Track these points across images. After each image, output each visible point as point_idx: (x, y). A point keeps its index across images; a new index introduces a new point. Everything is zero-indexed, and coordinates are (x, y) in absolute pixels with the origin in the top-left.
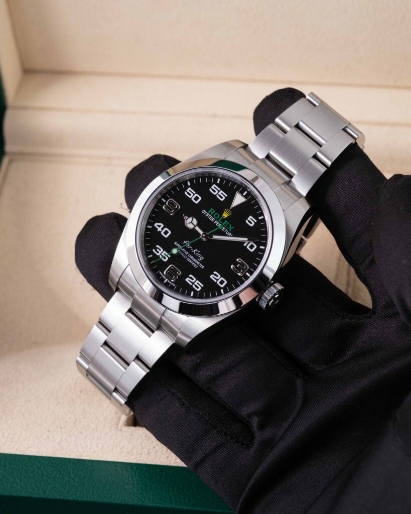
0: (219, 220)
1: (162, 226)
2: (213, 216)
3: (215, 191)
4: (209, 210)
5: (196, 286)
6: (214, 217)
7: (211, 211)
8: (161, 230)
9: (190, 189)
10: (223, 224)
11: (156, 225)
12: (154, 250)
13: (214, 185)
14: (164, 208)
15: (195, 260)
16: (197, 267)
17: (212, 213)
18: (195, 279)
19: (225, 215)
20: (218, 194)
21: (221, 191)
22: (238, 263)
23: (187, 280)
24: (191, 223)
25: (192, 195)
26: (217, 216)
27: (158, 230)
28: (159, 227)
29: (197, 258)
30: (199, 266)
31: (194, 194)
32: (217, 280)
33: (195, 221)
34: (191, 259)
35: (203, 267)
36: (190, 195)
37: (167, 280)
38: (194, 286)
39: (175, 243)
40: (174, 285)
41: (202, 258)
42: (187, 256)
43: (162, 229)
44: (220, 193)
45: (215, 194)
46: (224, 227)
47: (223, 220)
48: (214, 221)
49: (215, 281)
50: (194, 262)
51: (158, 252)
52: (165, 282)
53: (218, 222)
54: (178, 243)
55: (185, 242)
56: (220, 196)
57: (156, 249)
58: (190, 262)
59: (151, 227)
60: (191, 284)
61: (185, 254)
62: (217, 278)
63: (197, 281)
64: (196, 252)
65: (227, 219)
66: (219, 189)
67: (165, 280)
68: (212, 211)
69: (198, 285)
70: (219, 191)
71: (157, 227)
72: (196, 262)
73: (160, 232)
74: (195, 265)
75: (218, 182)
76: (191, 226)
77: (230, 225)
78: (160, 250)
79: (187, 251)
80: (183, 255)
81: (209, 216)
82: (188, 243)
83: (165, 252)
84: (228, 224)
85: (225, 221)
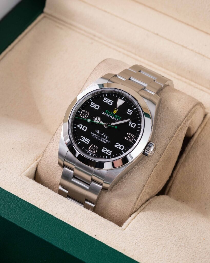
0: (112, 115)
1: (82, 125)
2: (108, 114)
6: (109, 114)
7: (106, 112)
8: (82, 128)
9: (92, 103)
11: (78, 126)
13: (105, 98)
15: (104, 139)
16: (106, 143)
17: (107, 112)
18: (106, 149)
19: (115, 112)
21: (110, 100)
22: (128, 135)
23: (102, 150)
24: (97, 120)
25: (94, 106)
26: (110, 113)
28: (80, 126)
29: (105, 138)
32: (119, 147)
33: (99, 119)
34: (102, 139)
37: (91, 153)
38: (107, 153)
39: (91, 133)
40: (96, 155)
41: (107, 138)
42: (99, 138)
43: (82, 127)
45: (106, 102)
46: (116, 118)
47: (114, 115)
48: (110, 117)
51: (83, 140)
53: (112, 116)
54: (93, 132)
55: (96, 131)
56: (109, 103)
57: (81, 138)
58: (102, 141)
59: (76, 128)
60: (105, 152)
63: (108, 150)
64: (104, 135)
66: (108, 99)
69: (109, 152)
70: (108, 100)
71: (79, 127)
72: (105, 140)
75: (107, 95)
76: (98, 122)
78: (83, 138)
79: (99, 136)
80: (97, 138)
81: (106, 114)
82: (98, 131)
83: (86, 139)
84: (118, 116)
85: (115, 115)
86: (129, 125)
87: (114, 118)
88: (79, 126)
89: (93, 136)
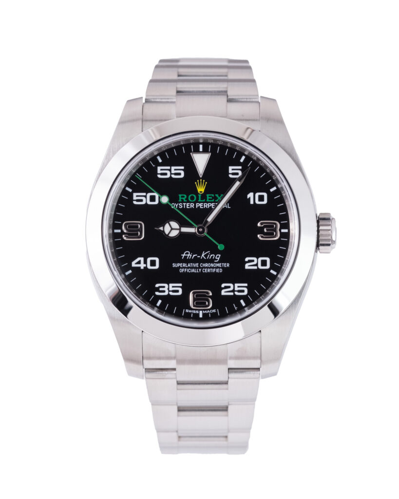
0: (200, 200)
1: (142, 259)
2: (188, 202)
3: (166, 174)
5: (239, 291)
6: (190, 202)
7: (180, 198)
8: (145, 265)
9: (135, 195)
10: (208, 200)
11: (134, 264)
12: (157, 293)
13: (159, 168)
14: (125, 238)
15: (212, 265)
16: (221, 271)
17: (184, 199)
18: (231, 285)
19: (201, 189)
20: (171, 174)
21: (173, 168)
22: (262, 228)
23: (223, 293)
24: (171, 229)
25: (144, 198)
26: (192, 198)
27: (142, 268)
28: (139, 263)
29: (212, 261)
30: (222, 268)
31: (145, 197)
32: (257, 265)
33: (175, 225)
34: (207, 268)
35: (228, 265)
36: (141, 201)
37: (201, 312)
38: (237, 293)
39: (174, 265)
40: (214, 311)
41: (218, 257)
42: (199, 267)
43: (145, 262)
44: (173, 172)
45: (168, 176)
46: (211, 202)
47: (204, 196)
48: (195, 206)
49: (255, 268)
50: (213, 268)
51: (164, 291)
52: (201, 316)
53: (200, 202)
54: (176, 262)
55: (184, 255)
56: (176, 174)
57: (158, 290)
58: (209, 271)
59: (130, 272)
60: (232, 294)
61: (196, 268)
62: (253, 263)
63: (236, 285)
64: (206, 256)
65: (207, 191)
66: (169, 168)
67: (199, 314)
68: (182, 197)
69: (241, 288)
70: (170, 170)
71: (138, 265)
72: (216, 267)
73: (146, 268)
74: (217, 270)
75: (160, 161)
76: (174, 234)
77: (217, 195)
78: (164, 287)
79: (195, 263)
80: (193, 271)
81: (183, 205)
82: (187, 253)
83: (171, 285)
84: (213, 195)
85: (206, 197)
86: (252, 202)
87: (207, 206)
88: (136, 264)
89: (182, 271)
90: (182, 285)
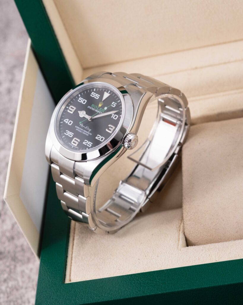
1: (68, 120)
3: (93, 95)
4: (91, 105)
6: (94, 108)
7: (92, 105)
9: (80, 98)
12: (65, 133)
13: (93, 93)
14: (68, 111)
15: (87, 132)
18: (88, 141)
19: (100, 105)
21: (97, 94)
22: (109, 127)
23: (84, 143)
24: (82, 114)
25: (82, 100)
26: (96, 107)
27: (66, 123)
28: (67, 121)
29: (87, 131)
30: (89, 134)
31: (83, 100)
32: (99, 139)
33: (85, 112)
34: (85, 132)
35: (91, 134)
38: (87, 145)
39: (76, 127)
40: (77, 147)
41: (90, 130)
42: (82, 131)
43: (68, 122)
44: (96, 96)
47: (99, 108)
49: (98, 139)
50: (86, 133)
51: (67, 134)
52: (72, 147)
53: (97, 110)
54: (77, 126)
55: (81, 125)
57: (66, 132)
58: (84, 134)
59: (62, 122)
60: (86, 144)
62: (99, 137)
63: (89, 142)
64: (87, 128)
65: (101, 107)
66: (95, 94)
67: (72, 146)
69: (90, 144)
70: (95, 95)
74: (87, 135)
75: (95, 90)
76: (82, 116)
78: (68, 132)
79: (82, 129)
80: (80, 131)
83: (71, 133)
86: (112, 117)
87: (98, 112)
88: (65, 121)
89: (77, 129)
90: (74, 134)
